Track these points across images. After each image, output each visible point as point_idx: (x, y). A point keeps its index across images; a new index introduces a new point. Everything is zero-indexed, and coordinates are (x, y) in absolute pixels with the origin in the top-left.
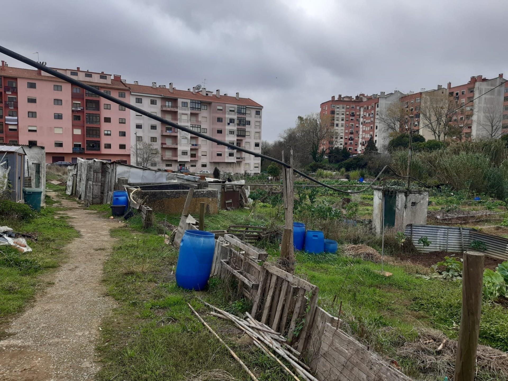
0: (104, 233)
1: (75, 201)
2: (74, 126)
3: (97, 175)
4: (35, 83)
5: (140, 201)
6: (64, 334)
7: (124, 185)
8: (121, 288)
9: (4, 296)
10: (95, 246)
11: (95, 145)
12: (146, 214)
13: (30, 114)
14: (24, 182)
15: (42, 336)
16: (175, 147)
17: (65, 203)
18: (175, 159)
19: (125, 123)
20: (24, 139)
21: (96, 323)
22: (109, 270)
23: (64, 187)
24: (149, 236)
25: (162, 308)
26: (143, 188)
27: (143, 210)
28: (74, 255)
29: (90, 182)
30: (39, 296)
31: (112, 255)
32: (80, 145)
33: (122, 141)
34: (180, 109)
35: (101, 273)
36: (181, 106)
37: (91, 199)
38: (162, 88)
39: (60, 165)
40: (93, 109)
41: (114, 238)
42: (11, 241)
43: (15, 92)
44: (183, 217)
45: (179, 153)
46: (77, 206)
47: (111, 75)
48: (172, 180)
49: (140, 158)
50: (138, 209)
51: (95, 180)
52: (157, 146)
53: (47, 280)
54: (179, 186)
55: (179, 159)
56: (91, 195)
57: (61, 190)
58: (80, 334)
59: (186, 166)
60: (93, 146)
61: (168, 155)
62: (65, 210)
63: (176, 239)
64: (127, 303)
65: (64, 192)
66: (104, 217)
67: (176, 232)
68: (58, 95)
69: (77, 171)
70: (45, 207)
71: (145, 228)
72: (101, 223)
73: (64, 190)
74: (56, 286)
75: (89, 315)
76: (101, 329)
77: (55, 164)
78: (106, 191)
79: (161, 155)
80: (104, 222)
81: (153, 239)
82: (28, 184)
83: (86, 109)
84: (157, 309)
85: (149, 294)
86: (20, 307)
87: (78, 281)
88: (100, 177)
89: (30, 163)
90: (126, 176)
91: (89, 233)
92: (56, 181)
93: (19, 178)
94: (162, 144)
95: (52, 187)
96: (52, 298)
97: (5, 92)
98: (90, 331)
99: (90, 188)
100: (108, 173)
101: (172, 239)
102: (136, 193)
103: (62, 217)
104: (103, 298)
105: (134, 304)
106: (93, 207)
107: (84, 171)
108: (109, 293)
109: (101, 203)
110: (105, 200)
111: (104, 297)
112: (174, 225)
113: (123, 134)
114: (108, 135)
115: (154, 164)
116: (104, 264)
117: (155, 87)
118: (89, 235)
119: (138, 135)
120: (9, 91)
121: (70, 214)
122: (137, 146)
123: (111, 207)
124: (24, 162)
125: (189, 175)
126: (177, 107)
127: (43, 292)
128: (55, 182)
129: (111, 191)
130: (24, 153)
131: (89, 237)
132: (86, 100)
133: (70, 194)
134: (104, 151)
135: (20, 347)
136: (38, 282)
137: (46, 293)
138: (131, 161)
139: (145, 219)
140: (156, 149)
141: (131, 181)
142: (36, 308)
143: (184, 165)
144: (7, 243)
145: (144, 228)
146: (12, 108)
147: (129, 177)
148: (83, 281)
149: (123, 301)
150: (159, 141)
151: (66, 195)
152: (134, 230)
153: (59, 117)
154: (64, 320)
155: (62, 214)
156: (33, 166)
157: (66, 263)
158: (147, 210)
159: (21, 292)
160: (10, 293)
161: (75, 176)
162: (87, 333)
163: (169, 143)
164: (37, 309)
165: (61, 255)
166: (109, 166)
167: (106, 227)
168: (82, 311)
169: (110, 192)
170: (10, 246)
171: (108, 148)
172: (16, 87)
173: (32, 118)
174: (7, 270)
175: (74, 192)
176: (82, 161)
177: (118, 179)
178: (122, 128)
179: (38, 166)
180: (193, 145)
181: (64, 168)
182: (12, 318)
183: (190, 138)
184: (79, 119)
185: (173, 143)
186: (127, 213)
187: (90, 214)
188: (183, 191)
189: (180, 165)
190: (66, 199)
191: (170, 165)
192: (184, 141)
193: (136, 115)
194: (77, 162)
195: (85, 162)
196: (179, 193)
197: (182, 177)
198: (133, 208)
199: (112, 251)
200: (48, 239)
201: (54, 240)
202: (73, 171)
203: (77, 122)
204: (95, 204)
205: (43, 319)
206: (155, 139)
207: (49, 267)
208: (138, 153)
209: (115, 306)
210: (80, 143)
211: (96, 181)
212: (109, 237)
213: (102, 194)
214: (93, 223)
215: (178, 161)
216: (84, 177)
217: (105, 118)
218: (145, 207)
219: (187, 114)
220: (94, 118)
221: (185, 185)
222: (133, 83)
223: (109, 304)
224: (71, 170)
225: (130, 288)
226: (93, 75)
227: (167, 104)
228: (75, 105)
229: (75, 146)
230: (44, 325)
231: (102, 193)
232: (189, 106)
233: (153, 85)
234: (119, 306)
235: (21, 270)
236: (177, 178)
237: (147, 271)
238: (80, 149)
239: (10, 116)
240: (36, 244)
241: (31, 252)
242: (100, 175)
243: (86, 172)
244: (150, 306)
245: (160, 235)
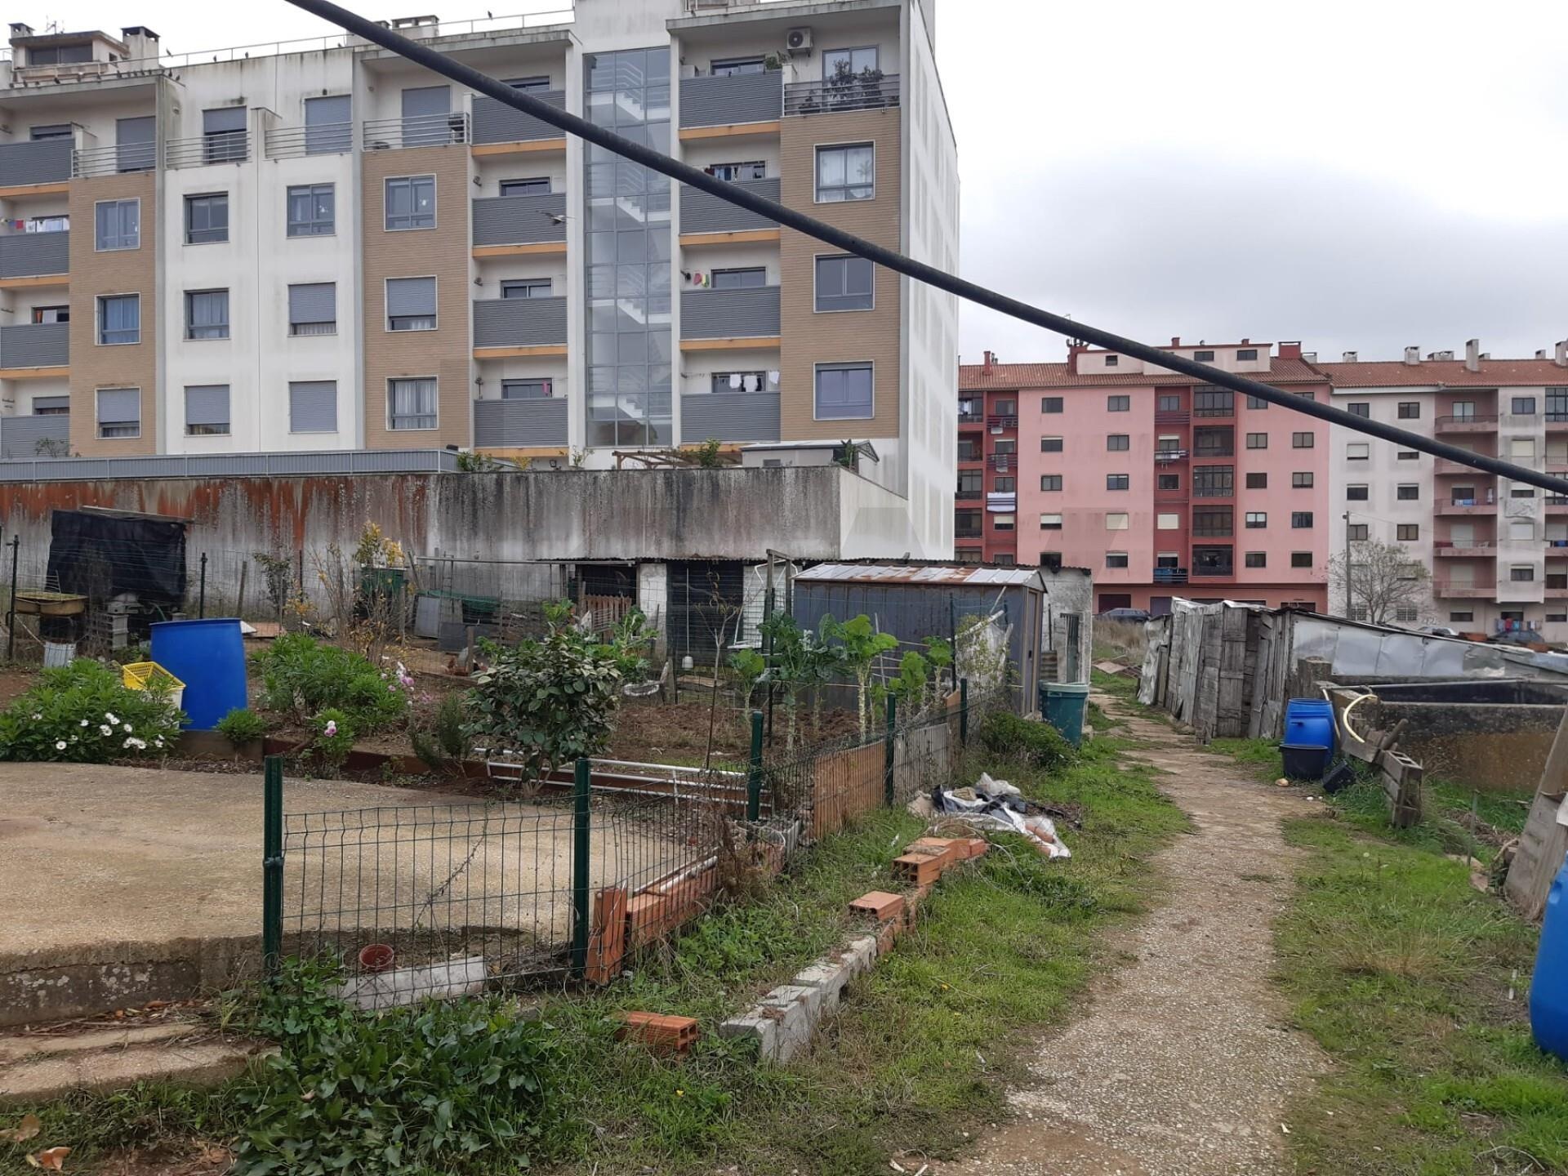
0: (1262, 827)
1: (1166, 722)
2: (1160, 507)
3: (1231, 648)
4: (1061, 399)
5: (1376, 735)
6: (1180, 1117)
7: (1318, 683)
8: (1336, 1013)
9: (1016, 970)
10: (1241, 866)
11: (1218, 559)
12: (1402, 780)
13: (1047, 482)
14: (1040, 665)
15: (1120, 1108)
16: (1487, 554)
17: (1140, 727)
18: (1485, 593)
19: (1311, 486)
20: (1030, 548)
21: (1270, 1106)
22: (1291, 947)
23: (1133, 683)
24: (1411, 857)
25: (1484, 1111)
26: (1383, 693)
27: (1387, 768)
28: (1183, 885)
29: (1212, 671)
30: (1100, 989)
31: (1295, 900)
32: (1175, 559)
33: (1302, 541)
34: (1505, 424)
35: (1266, 953)
36: (1509, 411)
37: (1213, 720)
38: (1441, 363)
39: (1121, 619)
40: (1216, 451)
41: (1298, 850)
42: (1018, 822)
43: (1012, 428)
44: (1539, 805)
45: (1502, 573)
46: (1175, 738)
47: (1271, 345)
48: (1487, 669)
49: (1361, 592)
50: (1371, 760)
51: (1226, 663)
52: (1420, 551)
53: (1118, 946)
54: (1515, 690)
55: (1502, 596)
56: (1212, 708)
57: (1123, 689)
58: (1226, 1129)
59: (1526, 618)
60: (1213, 562)
61: (1462, 582)
62: (1142, 749)
63: (1513, 877)
64: (1362, 1066)
65: (1132, 695)
66: (1258, 778)
67: (1513, 855)
68: (1119, 423)
69: (1171, 637)
70: (1091, 736)
71: (1399, 826)
72: (1250, 796)
73: (1131, 690)
74: (1142, 970)
75: (1247, 1076)
76: (1285, 1130)
77: (1105, 614)
78: (1258, 698)
79: (1435, 583)
80: (1260, 793)
81: (1429, 868)
82: (1050, 671)
83: (1196, 455)
84: (1469, 1110)
85: (1433, 1051)
86: (1055, 1008)
87: (1202, 963)
88: (1242, 655)
89: (1056, 615)
90: (1323, 654)
91: (1219, 823)
92: (1111, 665)
93: (1030, 654)
94: (1438, 545)
95: (1100, 679)
96: (1136, 1001)
97: (989, 430)
98: (1252, 1128)
99: (1211, 686)
100: (1265, 643)
101: (1500, 874)
102: (1360, 708)
103: (1139, 769)
104: (1285, 1034)
105: (1387, 1075)
106: (1220, 743)
107: (1193, 634)
108: (1300, 1020)
109: (1244, 734)
110: (1255, 727)
111: (1285, 1030)
112: (1499, 825)
113: (1304, 520)
114: (1256, 525)
115: (1410, 614)
116: (1275, 926)
117: (1414, 362)
118: (1220, 828)
119: (1353, 520)
120: (997, 426)
121: (1159, 761)
122: (1349, 556)
123: (1282, 749)
124: (1042, 612)
125: (1551, 653)
126: (1494, 418)
127: (1110, 977)
128: (1108, 667)
129: (1274, 698)
130: (1041, 589)
131: (1220, 837)
132: (1196, 428)
133: (1148, 703)
134: (1245, 575)
135: (1066, 1122)
136: (1096, 948)
137: (1118, 983)
138: (1330, 605)
139: (1396, 795)
140: (1416, 564)
141: (1340, 668)
142: (1095, 1020)
143: (1521, 617)
144: (1010, 827)
145: (1394, 826)
146: (1005, 470)
147: (1333, 655)
148: (1217, 967)
149: (1349, 1056)
150: (1427, 538)
151: (1139, 704)
152: (1362, 828)
153: (1119, 483)
154: (1174, 1074)
155: (1136, 759)
156: (1064, 624)
157: (1164, 904)
158: (1404, 769)
159: (1055, 968)
160: (1029, 964)
161: (1165, 650)
162: (1246, 1131)
163: (1463, 541)
164: (1099, 1024)
165: (1147, 878)
166: (1269, 622)
167: (1266, 810)
168: (1225, 1060)
169: (1270, 702)
170: (1019, 834)
171: (1256, 565)
172: (1015, 417)
173: (1051, 493)
174: (1017, 899)
175: (1161, 698)
176: (1186, 607)
177: (1301, 662)
178: (1302, 502)
179: (1074, 622)
180: (1555, 544)
181: (1129, 626)
182: (1039, 1037)
183: (1542, 519)
184: (1175, 486)
185: (1477, 542)
186: (1333, 773)
187: (1216, 764)
188: (1533, 711)
189: (1505, 616)
190: (1140, 716)
191: (1468, 617)
192: (1522, 533)
193: (1349, 458)
194: (1173, 610)
195: (1195, 610)
196: (1518, 715)
197: (1521, 659)
198: (1353, 758)
199: (1294, 888)
200: (1110, 829)
201: (1123, 833)
202: (1161, 634)
203: (1170, 494)
204: (1224, 735)
205: (1116, 1058)
206: (1412, 531)
207: (1120, 910)
208: (1354, 577)
209: (1323, 1069)
210: (1175, 555)
211: (1230, 668)
212: (1279, 841)
213: (1246, 709)
214: (1229, 795)
215: (1499, 601)
216: (1192, 653)
217: (1249, 476)
218: (1397, 758)
219: (1531, 439)
220: (1218, 477)
221: (1537, 689)
222: (1340, 359)
223: (1303, 1055)
224: (1153, 633)
225: (1368, 1018)
226: (1217, 352)
227: (1458, 410)
228: (1165, 446)
229: (1161, 563)
230: (1123, 1076)
231: (1247, 703)
232: (1540, 408)
233: (1409, 356)
234: (1335, 1068)
235: (1049, 906)
236: (1503, 663)
237: (1419, 972)
238: (1175, 571)
239: (997, 491)
240: (1079, 838)
241: (1069, 858)
242: (1241, 649)
243: (1198, 639)
244: (1444, 1096)
245: (1454, 857)
